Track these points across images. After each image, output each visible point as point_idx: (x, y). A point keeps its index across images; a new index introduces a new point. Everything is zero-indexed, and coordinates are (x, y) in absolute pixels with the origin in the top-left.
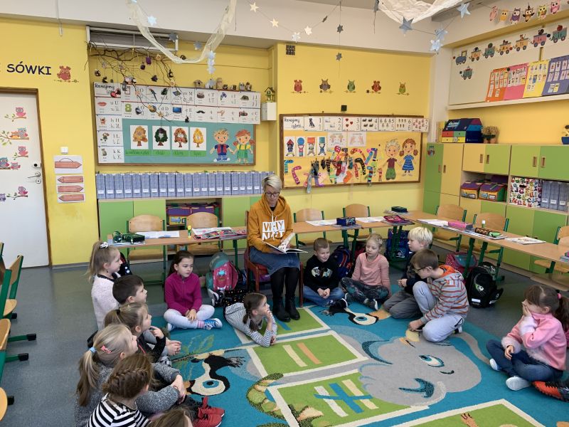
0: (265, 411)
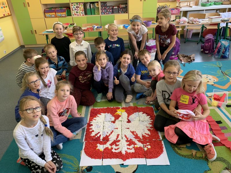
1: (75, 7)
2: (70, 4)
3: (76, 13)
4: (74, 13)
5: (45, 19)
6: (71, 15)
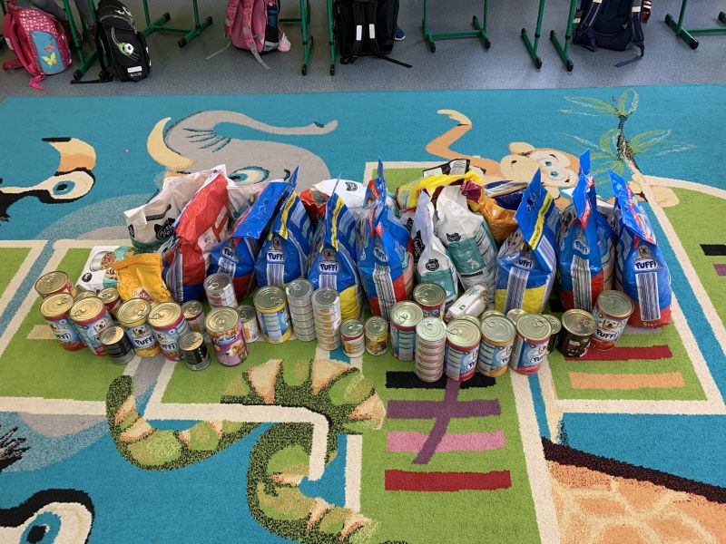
0: (213, 447)
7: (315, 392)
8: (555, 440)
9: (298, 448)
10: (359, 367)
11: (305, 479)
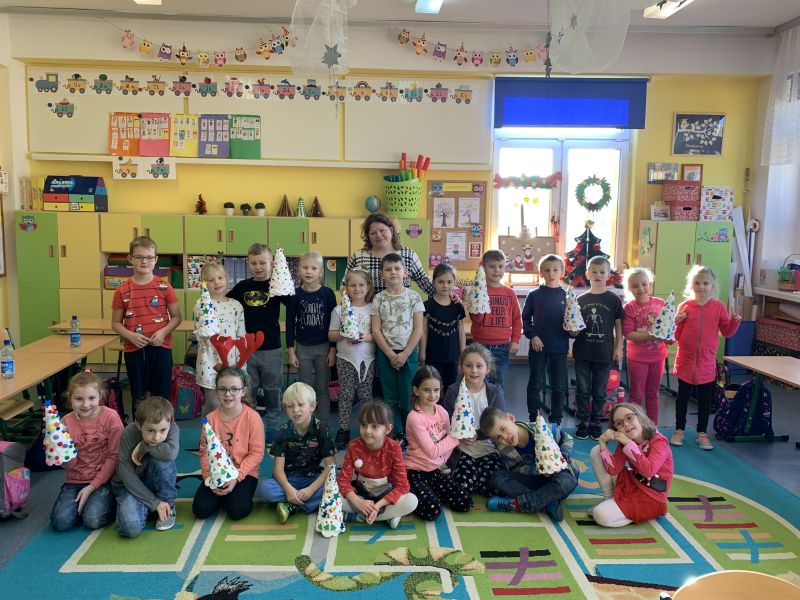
0: (377, 582)
1: (198, 265)
2: (185, 259)
3: (197, 281)
4: (191, 282)
5: (104, 291)
6: (182, 287)
7: (436, 559)
8: (593, 574)
9: (432, 582)
10: (461, 549)
11: (442, 593)
